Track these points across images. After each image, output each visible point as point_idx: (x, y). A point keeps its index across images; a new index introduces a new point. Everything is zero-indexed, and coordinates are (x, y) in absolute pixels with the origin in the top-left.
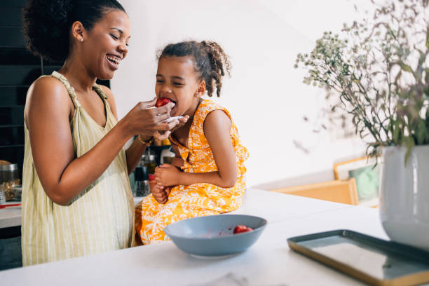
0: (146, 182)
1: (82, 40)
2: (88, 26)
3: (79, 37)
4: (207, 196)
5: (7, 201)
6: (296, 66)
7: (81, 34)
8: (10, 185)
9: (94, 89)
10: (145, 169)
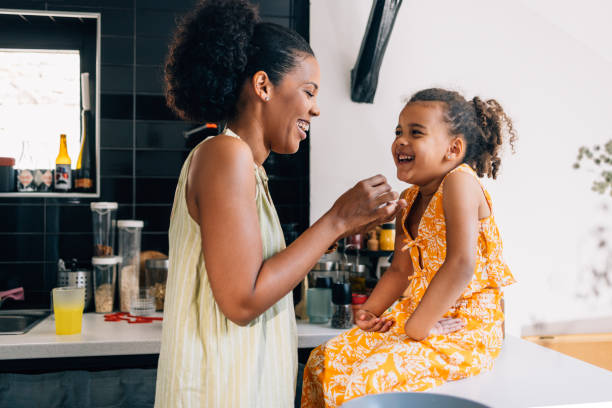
0: (347, 306)
3: (263, 94)
4: (433, 348)
5: (157, 311)
6: (577, 166)
7: (265, 89)
10: (347, 287)
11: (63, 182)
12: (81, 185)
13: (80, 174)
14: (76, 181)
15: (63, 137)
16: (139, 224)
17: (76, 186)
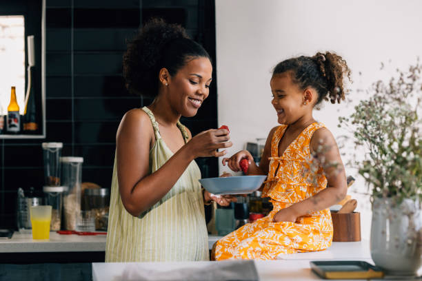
0: (246, 221)
1: (166, 84)
2: (173, 72)
3: (165, 82)
4: (283, 233)
5: (97, 230)
7: (166, 79)
8: (100, 212)
9: (178, 126)
10: (245, 206)
11: (14, 126)
12: (28, 128)
13: (28, 119)
14: (24, 125)
15: (13, 88)
16: (80, 160)
17: (24, 129)
